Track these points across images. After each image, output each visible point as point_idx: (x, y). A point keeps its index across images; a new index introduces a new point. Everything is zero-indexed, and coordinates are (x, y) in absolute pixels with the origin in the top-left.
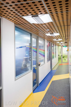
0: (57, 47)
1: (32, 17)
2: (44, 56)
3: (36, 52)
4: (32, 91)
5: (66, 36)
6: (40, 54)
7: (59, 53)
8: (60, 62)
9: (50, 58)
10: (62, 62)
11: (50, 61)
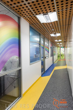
0: (57, 48)
1: (43, 15)
2: (49, 52)
3: (43, 48)
4: (41, 75)
5: (65, 37)
6: (46, 50)
7: (58, 52)
8: (59, 58)
9: (52, 55)
10: (60, 59)
11: (52, 57)
